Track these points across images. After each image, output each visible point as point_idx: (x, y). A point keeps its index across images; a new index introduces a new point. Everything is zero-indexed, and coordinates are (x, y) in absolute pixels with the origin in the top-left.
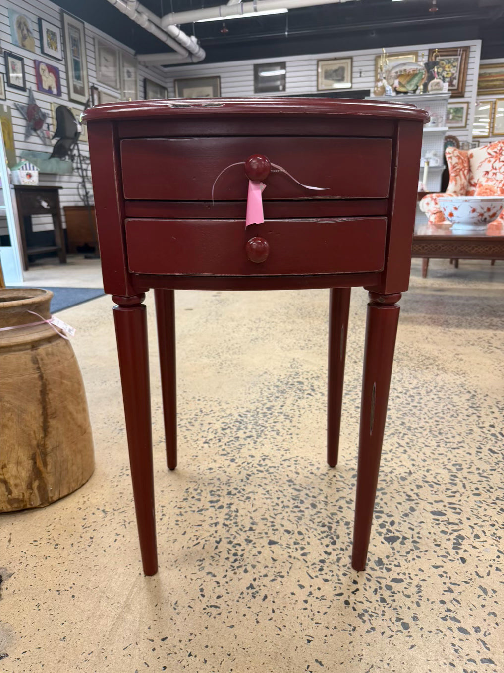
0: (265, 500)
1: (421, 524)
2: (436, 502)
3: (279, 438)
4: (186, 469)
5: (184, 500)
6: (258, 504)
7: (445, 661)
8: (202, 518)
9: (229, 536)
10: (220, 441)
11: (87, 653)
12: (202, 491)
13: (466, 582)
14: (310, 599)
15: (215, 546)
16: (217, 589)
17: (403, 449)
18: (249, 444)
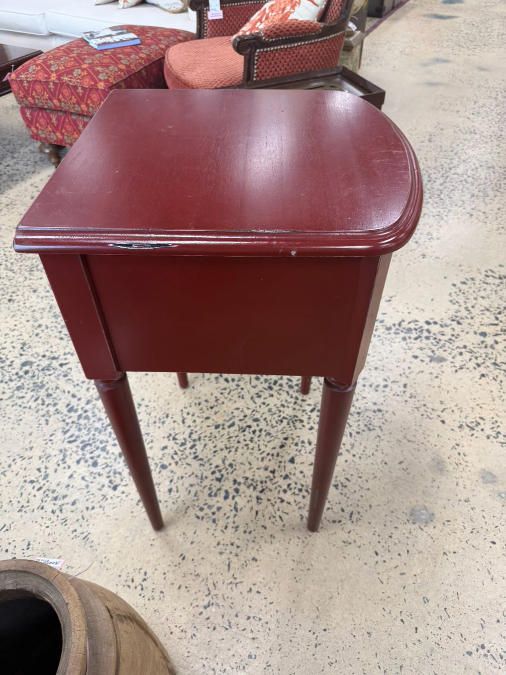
0: (238, 452)
5: (214, 522)
9: (277, 491)
11: (383, 612)
12: (206, 504)
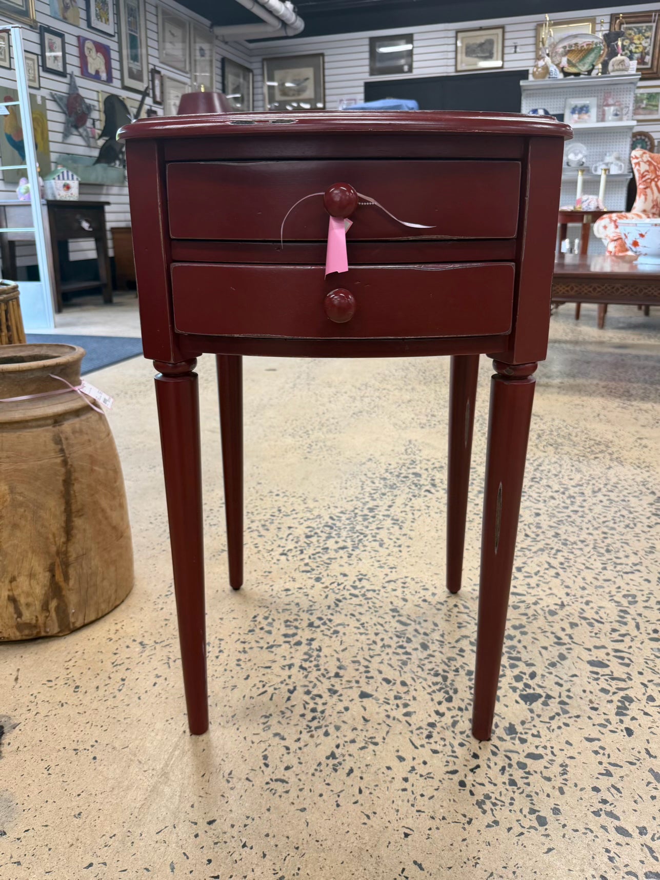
0: (359, 636)
1: (574, 679)
2: (596, 647)
3: (383, 551)
4: (256, 589)
5: (250, 631)
6: (348, 640)
7: (594, 873)
8: (272, 657)
9: (307, 683)
10: (302, 552)
11: (108, 835)
12: (274, 620)
13: (631, 763)
14: (412, 777)
15: (287, 697)
16: (286, 758)
17: (555, 571)
18: (341, 557)
